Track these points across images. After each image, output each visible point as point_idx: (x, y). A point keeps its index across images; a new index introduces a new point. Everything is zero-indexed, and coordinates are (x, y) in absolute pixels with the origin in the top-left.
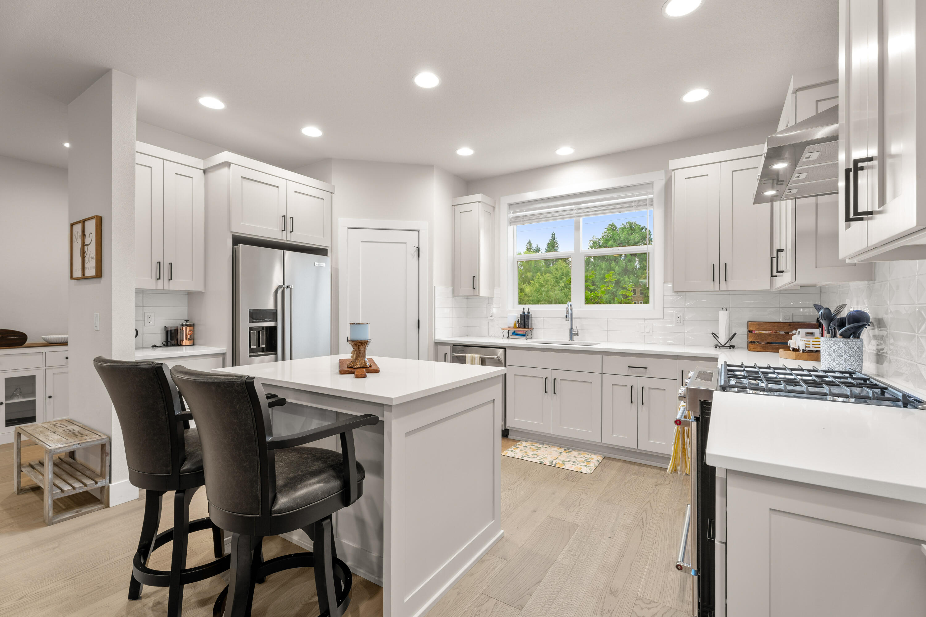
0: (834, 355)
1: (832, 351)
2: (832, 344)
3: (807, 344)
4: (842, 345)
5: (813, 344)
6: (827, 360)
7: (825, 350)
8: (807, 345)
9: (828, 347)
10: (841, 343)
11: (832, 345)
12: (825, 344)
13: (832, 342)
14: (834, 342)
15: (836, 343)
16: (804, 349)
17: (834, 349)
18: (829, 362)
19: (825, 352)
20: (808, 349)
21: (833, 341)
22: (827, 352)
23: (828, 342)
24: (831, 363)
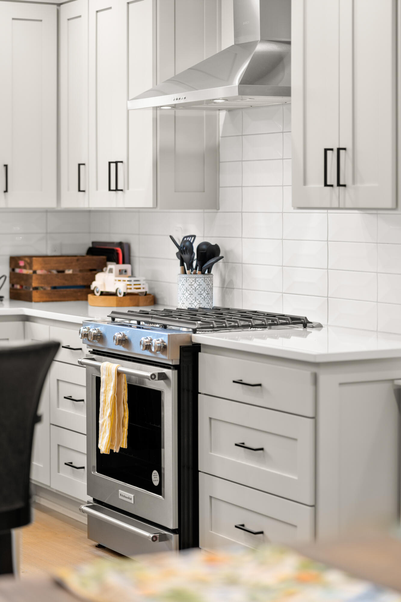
0: (195, 294)
1: (193, 289)
2: (193, 281)
3: (128, 285)
4: (202, 282)
5: (135, 285)
6: (188, 300)
7: (187, 288)
8: (129, 287)
9: (190, 285)
10: (201, 279)
11: (193, 283)
12: (186, 281)
13: (194, 279)
14: (195, 279)
15: (197, 279)
16: (125, 291)
17: (195, 287)
18: (190, 302)
19: (187, 291)
20: (129, 291)
21: (194, 277)
22: (189, 290)
23: (190, 279)
24: (193, 304)
